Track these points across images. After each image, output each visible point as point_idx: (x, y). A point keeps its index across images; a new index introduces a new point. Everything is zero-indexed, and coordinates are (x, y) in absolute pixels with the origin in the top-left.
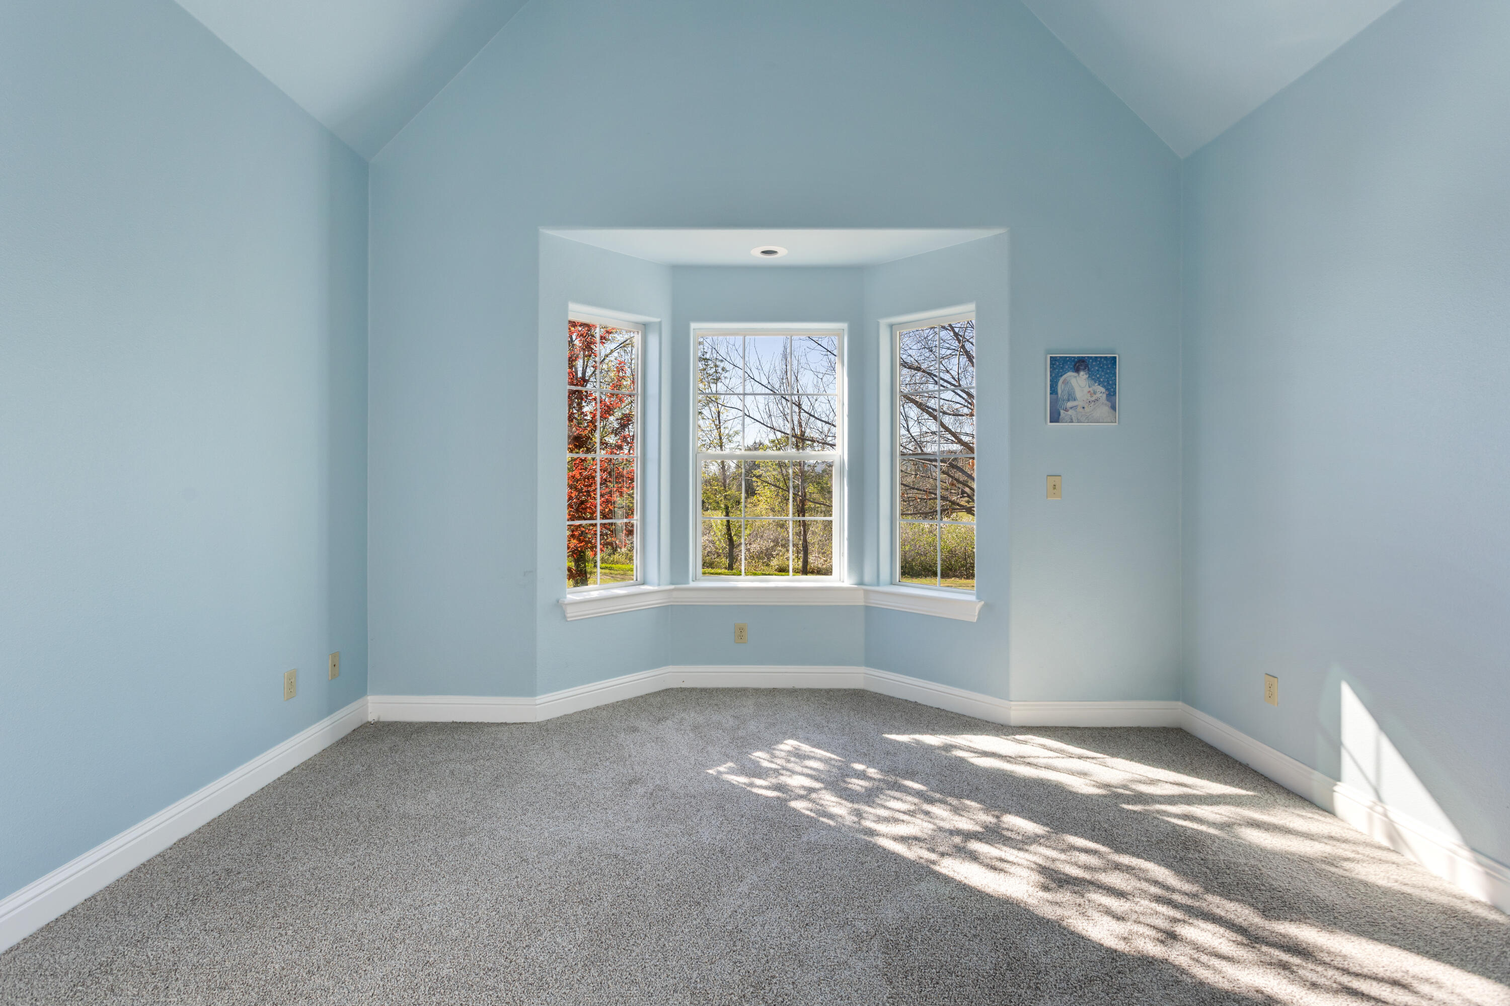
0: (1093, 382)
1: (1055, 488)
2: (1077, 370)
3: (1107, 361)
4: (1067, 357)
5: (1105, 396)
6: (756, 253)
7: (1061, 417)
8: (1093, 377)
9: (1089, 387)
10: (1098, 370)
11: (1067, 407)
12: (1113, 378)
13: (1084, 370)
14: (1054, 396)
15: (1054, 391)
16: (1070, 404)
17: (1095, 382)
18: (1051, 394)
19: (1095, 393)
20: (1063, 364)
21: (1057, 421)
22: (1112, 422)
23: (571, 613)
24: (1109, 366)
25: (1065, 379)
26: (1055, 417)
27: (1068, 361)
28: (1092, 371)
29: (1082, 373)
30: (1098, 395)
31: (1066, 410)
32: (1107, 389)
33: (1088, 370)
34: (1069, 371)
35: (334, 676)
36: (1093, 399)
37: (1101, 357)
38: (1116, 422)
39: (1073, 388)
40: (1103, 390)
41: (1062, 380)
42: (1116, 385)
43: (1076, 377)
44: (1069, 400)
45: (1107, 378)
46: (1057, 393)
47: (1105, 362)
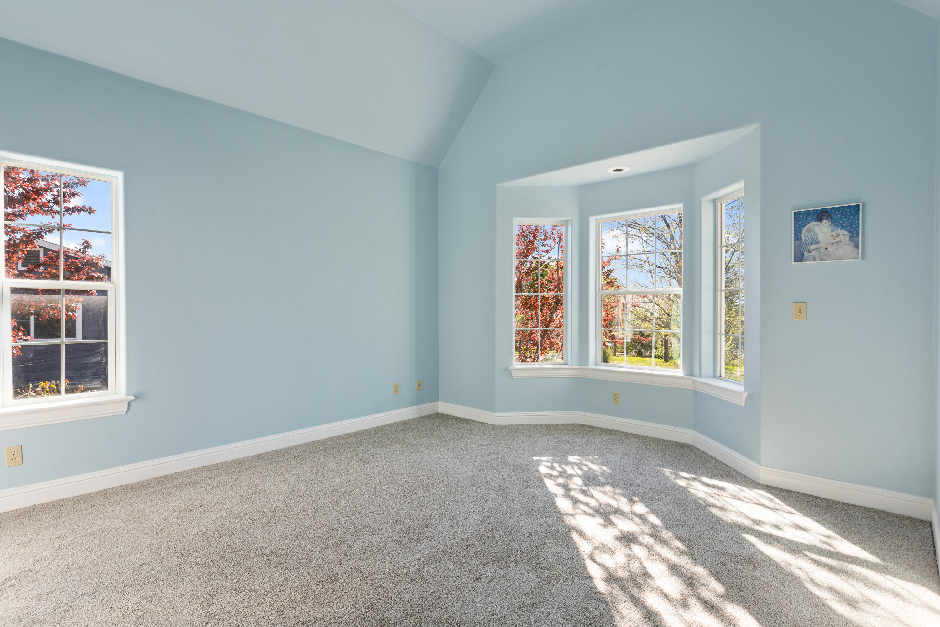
0: (835, 227)
1: (800, 312)
2: (820, 220)
3: (849, 209)
4: (810, 211)
5: (847, 238)
6: (610, 171)
7: (804, 257)
8: (836, 224)
9: (832, 232)
10: (840, 218)
11: (810, 249)
12: (857, 222)
13: (826, 219)
14: (798, 242)
15: (797, 237)
16: (812, 247)
17: (838, 228)
18: (795, 240)
19: (837, 236)
20: (806, 216)
21: (801, 260)
22: (855, 258)
23: (515, 374)
24: (853, 213)
25: (808, 228)
26: (799, 257)
27: (811, 213)
28: (835, 219)
29: (824, 221)
30: (841, 237)
31: (809, 251)
32: (850, 232)
33: (831, 218)
34: (812, 221)
35: (419, 390)
36: (836, 241)
37: (844, 207)
38: (859, 258)
39: (816, 234)
40: (846, 233)
41: (805, 229)
42: (859, 227)
43: (819, 225)
44: (812, 244)
45: (850, 223)
46: (801, 240)
47: (848, 210)
